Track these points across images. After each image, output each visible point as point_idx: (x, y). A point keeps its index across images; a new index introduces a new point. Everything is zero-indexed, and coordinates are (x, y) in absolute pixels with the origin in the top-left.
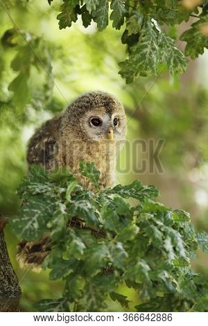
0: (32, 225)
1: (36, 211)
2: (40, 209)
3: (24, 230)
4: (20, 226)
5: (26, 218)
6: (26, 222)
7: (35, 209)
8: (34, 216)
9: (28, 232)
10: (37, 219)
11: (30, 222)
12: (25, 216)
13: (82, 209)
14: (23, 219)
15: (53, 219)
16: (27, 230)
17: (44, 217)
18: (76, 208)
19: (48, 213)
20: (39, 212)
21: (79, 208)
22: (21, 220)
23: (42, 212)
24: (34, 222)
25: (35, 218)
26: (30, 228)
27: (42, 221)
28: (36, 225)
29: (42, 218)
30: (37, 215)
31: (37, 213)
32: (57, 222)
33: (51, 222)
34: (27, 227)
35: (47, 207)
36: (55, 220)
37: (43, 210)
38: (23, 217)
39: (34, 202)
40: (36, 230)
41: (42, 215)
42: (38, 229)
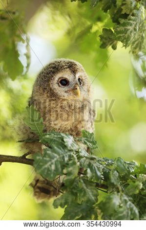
0: (50, 165)
1: (56, 155)
3: (43, 167)
5: (48, 159)
6: (46, 162)
8: (53, 159)
9: (46, 171)
11: (50, 163)
12: (47, 157)
14: (45, 158)
15: (69, 167)
16: (45, 168)
20: (58, 157)
23: (60, 158)
24: (52, 163)
25: (53, 161)
27: (58, 165)
29: (59, 162)
30: (55, 159)
31: (56, 157)
32: (71, 170)
33: (67, 169)
34: (46, 166)
35: (64, 155)
36: (70, 169)
37: (61, 156)
38: (45, 157)
39: (56, 148)
40: (53, 171)
41: (59, 160)
42: (54, 170)
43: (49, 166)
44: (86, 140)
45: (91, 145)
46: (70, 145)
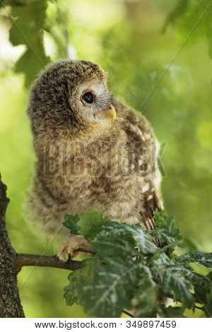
0: (109, 297)
1: (114, 276)
2: (120, 274)
3: (97, 303)
4: (93, 298)
5: (102, 286)
6: (101, 292)
7: (114, 272)
8: (111, 284)
9: (103, 308)
10: (116, 287)
11: (107, 293)
12: (100, 282)
13: (177, 282)
14: (97, 287)
15: (141, 293)
16: (101, 304)
17: (125, 286)
18: (168, 280)
19: (130, 280)
20: (119, 278)
21: (172, 279)
22: (95, 289)
23: (123, 279)
24: (111, 293)
25: (112, 287)
26: (106, 302)
27: (122, 293)
28: (114, 298)
29: (122, 288)
30: (115, 283)
31: (115, 279)
32: (145, 298)
33: (138, 297)
34: (102, 299)
35: (129, 271)
36: (143, 296)
37: (124, 275)
38: (97, 284)
39: (112, 262)
40: (114, 305)
41: (121, 282)
42: (117, 304)
43: (107, 299)
44: (164, 232)
45: (173, 240)
46: (144, 246)
